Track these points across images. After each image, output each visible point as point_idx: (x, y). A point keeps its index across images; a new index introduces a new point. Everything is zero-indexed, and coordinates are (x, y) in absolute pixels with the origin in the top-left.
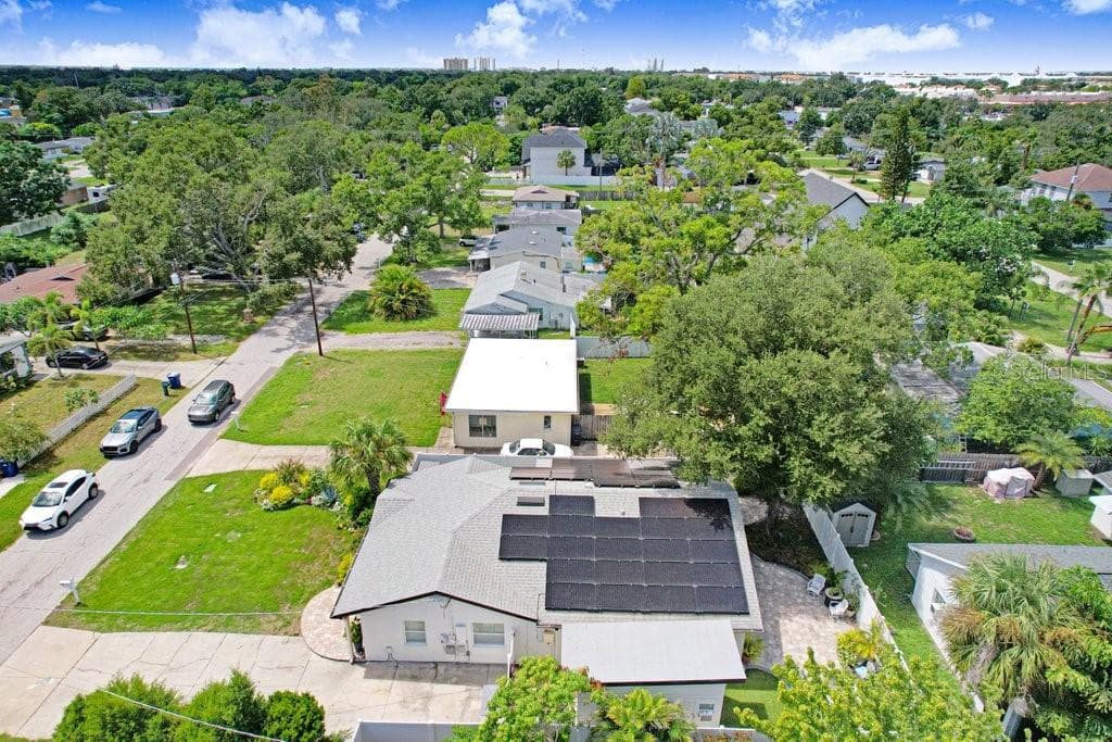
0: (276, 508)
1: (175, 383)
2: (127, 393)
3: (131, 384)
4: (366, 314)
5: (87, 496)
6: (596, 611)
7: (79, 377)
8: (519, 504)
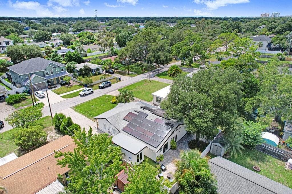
0: (112, 103)
1: (120, 79)
2: (112, 79)
3: (114, 78)
4: (166, 75)
5: (90, 92)
6: (130, 134)
7: (108, 75)
8: (135, 111)
